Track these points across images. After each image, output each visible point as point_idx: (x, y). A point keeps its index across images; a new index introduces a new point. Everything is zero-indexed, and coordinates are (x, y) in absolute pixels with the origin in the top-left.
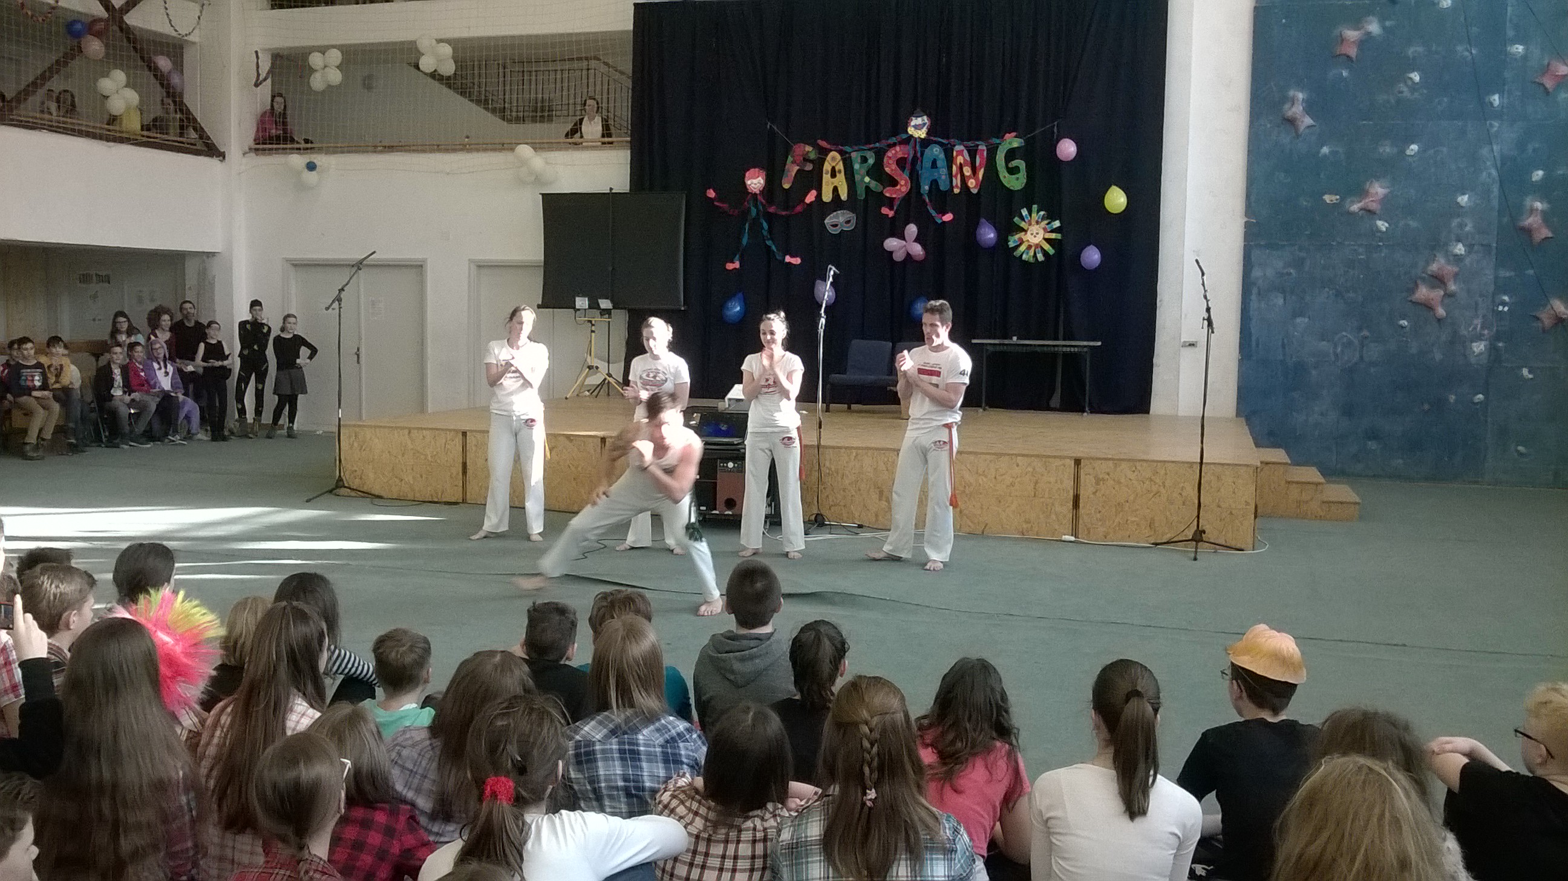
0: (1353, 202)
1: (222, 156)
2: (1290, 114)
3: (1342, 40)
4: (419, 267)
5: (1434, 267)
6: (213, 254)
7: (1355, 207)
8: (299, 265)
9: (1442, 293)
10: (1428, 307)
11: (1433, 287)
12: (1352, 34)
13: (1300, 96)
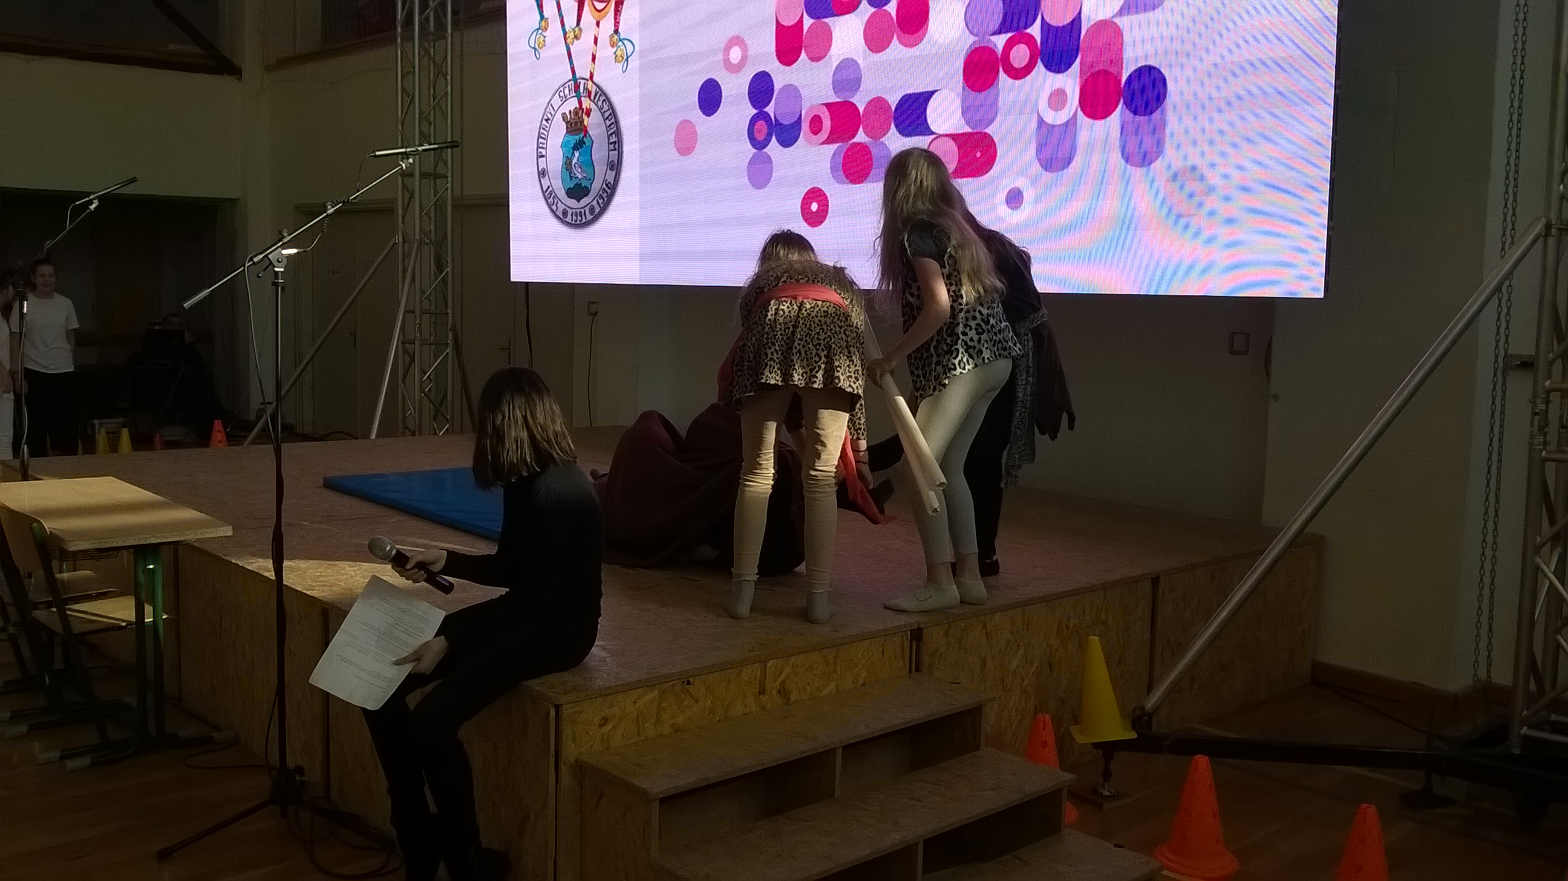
1: (235, 71)
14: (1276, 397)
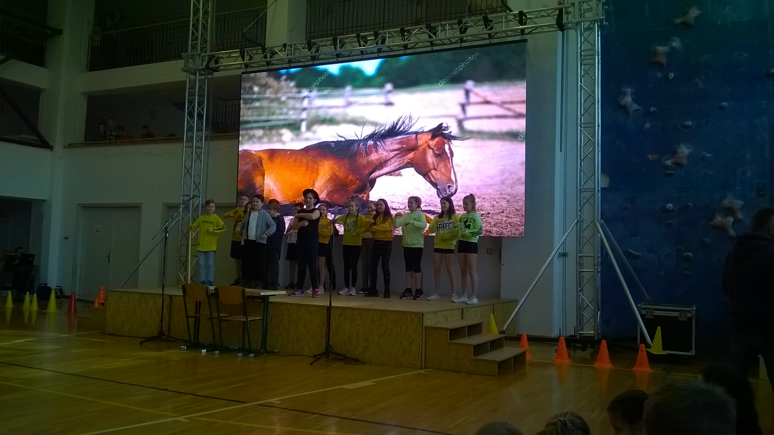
0: (667, 159)
1: (50, 147)
2: (623, 102)
3: (655, 53)
4: (137, 207)
5: (726, 202)
6: (44, 201)
7: (669, 162)
8: (86, 207)
9: (732, 220)
10: (722, 229)
11: (726, 216)
12: (661, 49)
13: (629, 90)
14: (503, 265)
